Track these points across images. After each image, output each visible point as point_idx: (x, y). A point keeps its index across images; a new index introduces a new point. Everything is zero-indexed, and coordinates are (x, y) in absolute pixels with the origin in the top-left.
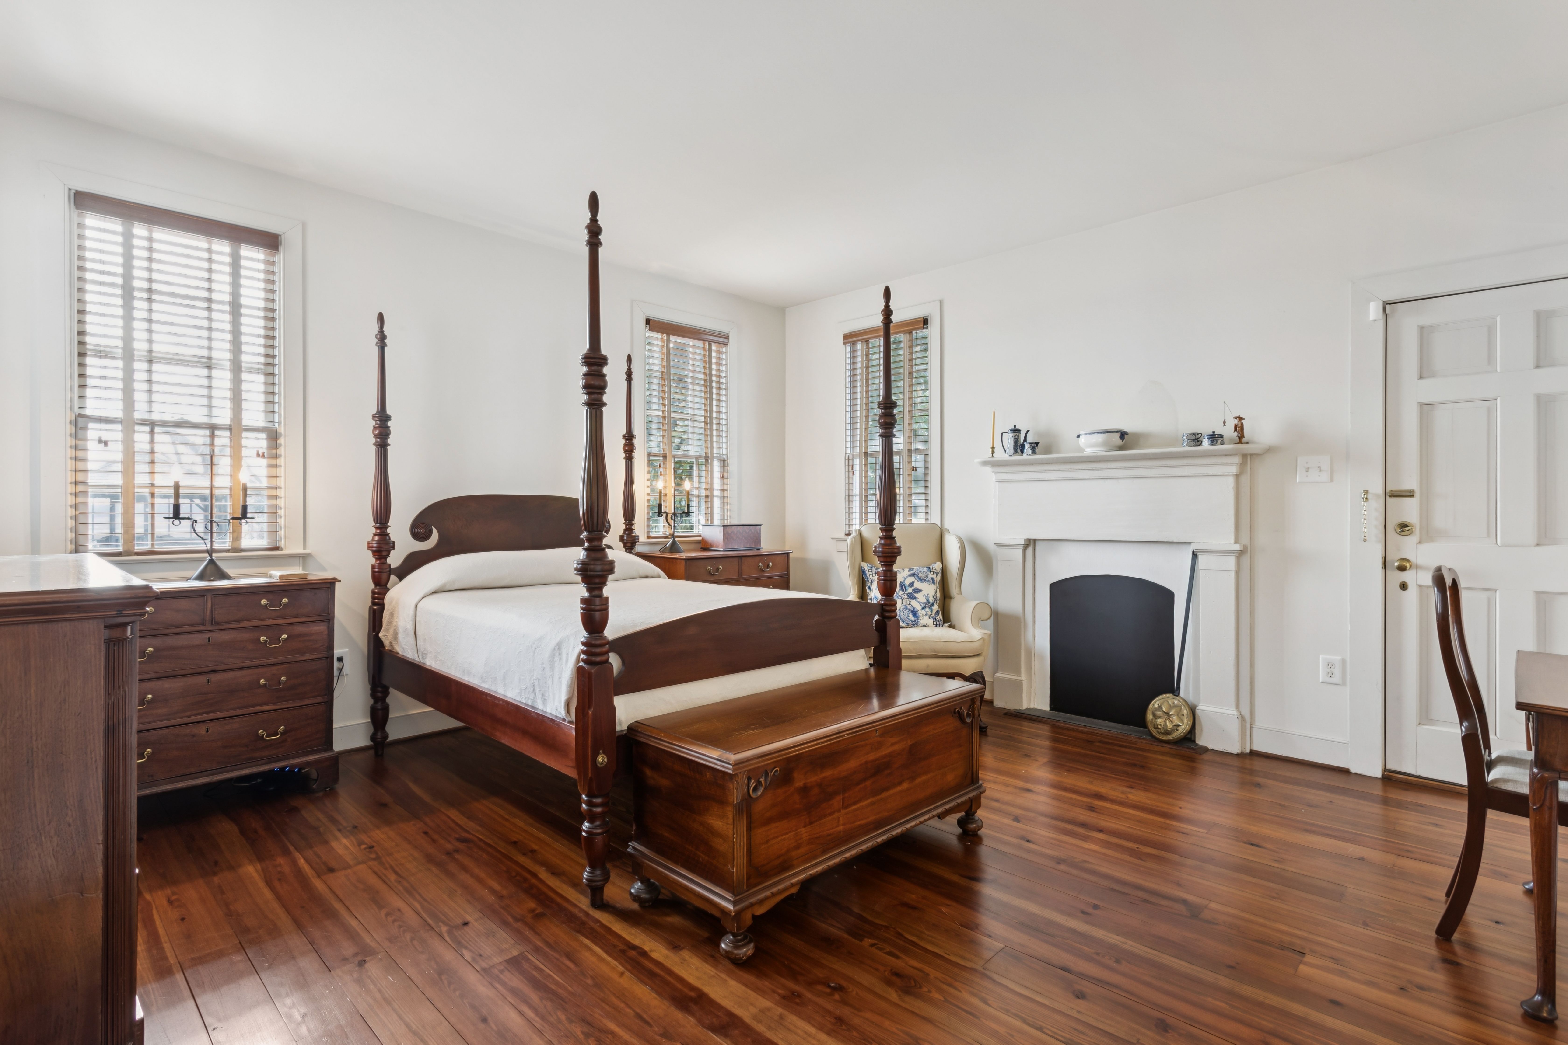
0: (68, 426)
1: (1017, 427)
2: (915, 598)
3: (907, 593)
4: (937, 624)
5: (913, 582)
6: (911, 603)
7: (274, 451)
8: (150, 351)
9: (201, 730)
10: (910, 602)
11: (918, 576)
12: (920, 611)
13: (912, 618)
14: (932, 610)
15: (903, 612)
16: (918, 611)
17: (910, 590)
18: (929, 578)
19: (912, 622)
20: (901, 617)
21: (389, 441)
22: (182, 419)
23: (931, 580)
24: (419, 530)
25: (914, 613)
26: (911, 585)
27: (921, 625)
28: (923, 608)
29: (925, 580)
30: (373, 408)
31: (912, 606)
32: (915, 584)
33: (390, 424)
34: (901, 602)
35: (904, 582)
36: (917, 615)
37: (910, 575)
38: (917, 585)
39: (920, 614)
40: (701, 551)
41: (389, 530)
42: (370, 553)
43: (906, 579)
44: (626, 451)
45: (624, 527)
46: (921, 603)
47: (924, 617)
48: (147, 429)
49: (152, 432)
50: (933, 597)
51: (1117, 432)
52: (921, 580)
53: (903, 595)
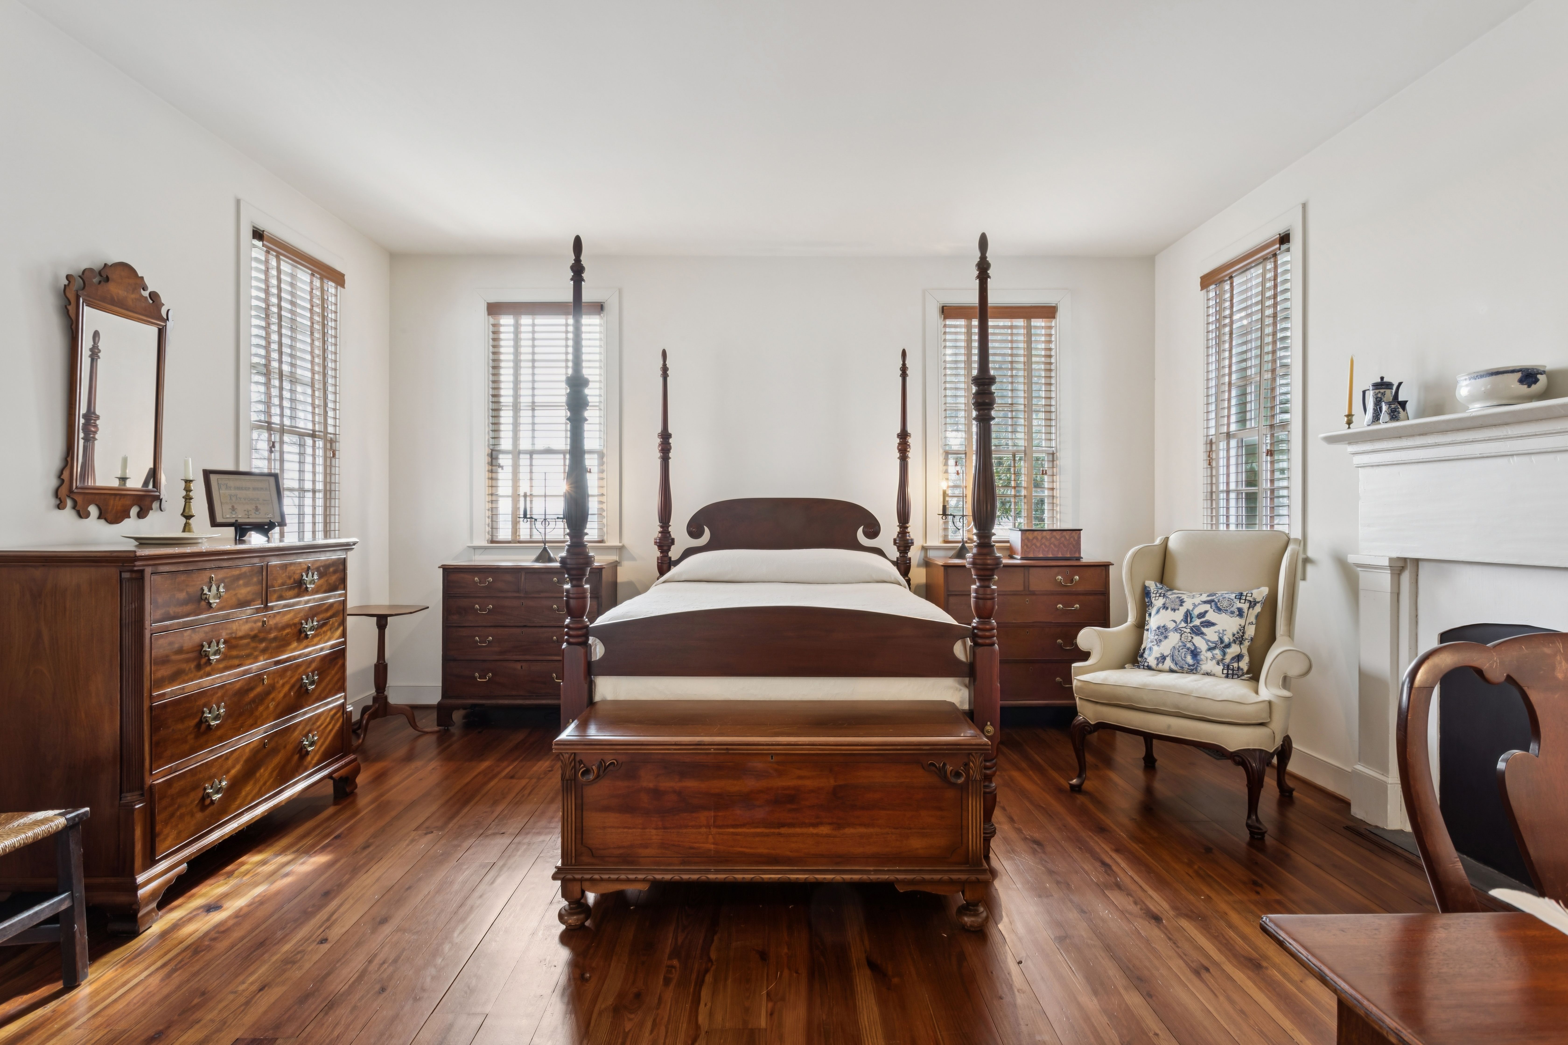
0: (487, 457)
1: (1385, 380)
2: (1202, 633)
3: (1191, 625)
4: (1228, 674)
5: (1206, 612)
6: (1194, 641)
7: (602, 467)
8: (533, 402)
9: (518, 666)
10: (1192, 638)
11: (1216, 604)
12: (1204, 652)
13: (1189, 660)
14: (1224, 654)
15: (1179, 651)
16: (1201, 652)
17: (1197, 622)
18: (1234, 609)
19: (1189, 665)
20: (1175, 657)
21: (671, 455)
22: (549, 448)
23: (1236, 610)
24: (694, 529)
25: (1195, 654)
26: (1202, 615)
27: (1202, 672)
28: (1210, 649)
29: (1227, 610)
30: (659, 429)
31: (1194, 645)
32: (1207, 615)
33: (671, 441)
34: (1179, 637)
35: (1192, 611)
36: (1198, 658)
37: (1205, 602)
38: (1211, 616)
39: (1202, 657)
40: (1009, 559)
41: (670, 529)
42: (656, 547)
43: (1197, 606)
44: (900, 450)
45: (898, 529)
46: (1209, 641)
47: (1209, 661)
48: (528, 456)
49: (531, 458)
50: (1234, 635)
51: (1518, 371)
52: (1219, 609)
53: (1185, 627)
